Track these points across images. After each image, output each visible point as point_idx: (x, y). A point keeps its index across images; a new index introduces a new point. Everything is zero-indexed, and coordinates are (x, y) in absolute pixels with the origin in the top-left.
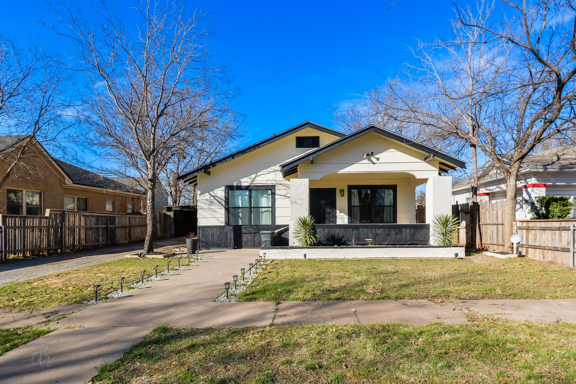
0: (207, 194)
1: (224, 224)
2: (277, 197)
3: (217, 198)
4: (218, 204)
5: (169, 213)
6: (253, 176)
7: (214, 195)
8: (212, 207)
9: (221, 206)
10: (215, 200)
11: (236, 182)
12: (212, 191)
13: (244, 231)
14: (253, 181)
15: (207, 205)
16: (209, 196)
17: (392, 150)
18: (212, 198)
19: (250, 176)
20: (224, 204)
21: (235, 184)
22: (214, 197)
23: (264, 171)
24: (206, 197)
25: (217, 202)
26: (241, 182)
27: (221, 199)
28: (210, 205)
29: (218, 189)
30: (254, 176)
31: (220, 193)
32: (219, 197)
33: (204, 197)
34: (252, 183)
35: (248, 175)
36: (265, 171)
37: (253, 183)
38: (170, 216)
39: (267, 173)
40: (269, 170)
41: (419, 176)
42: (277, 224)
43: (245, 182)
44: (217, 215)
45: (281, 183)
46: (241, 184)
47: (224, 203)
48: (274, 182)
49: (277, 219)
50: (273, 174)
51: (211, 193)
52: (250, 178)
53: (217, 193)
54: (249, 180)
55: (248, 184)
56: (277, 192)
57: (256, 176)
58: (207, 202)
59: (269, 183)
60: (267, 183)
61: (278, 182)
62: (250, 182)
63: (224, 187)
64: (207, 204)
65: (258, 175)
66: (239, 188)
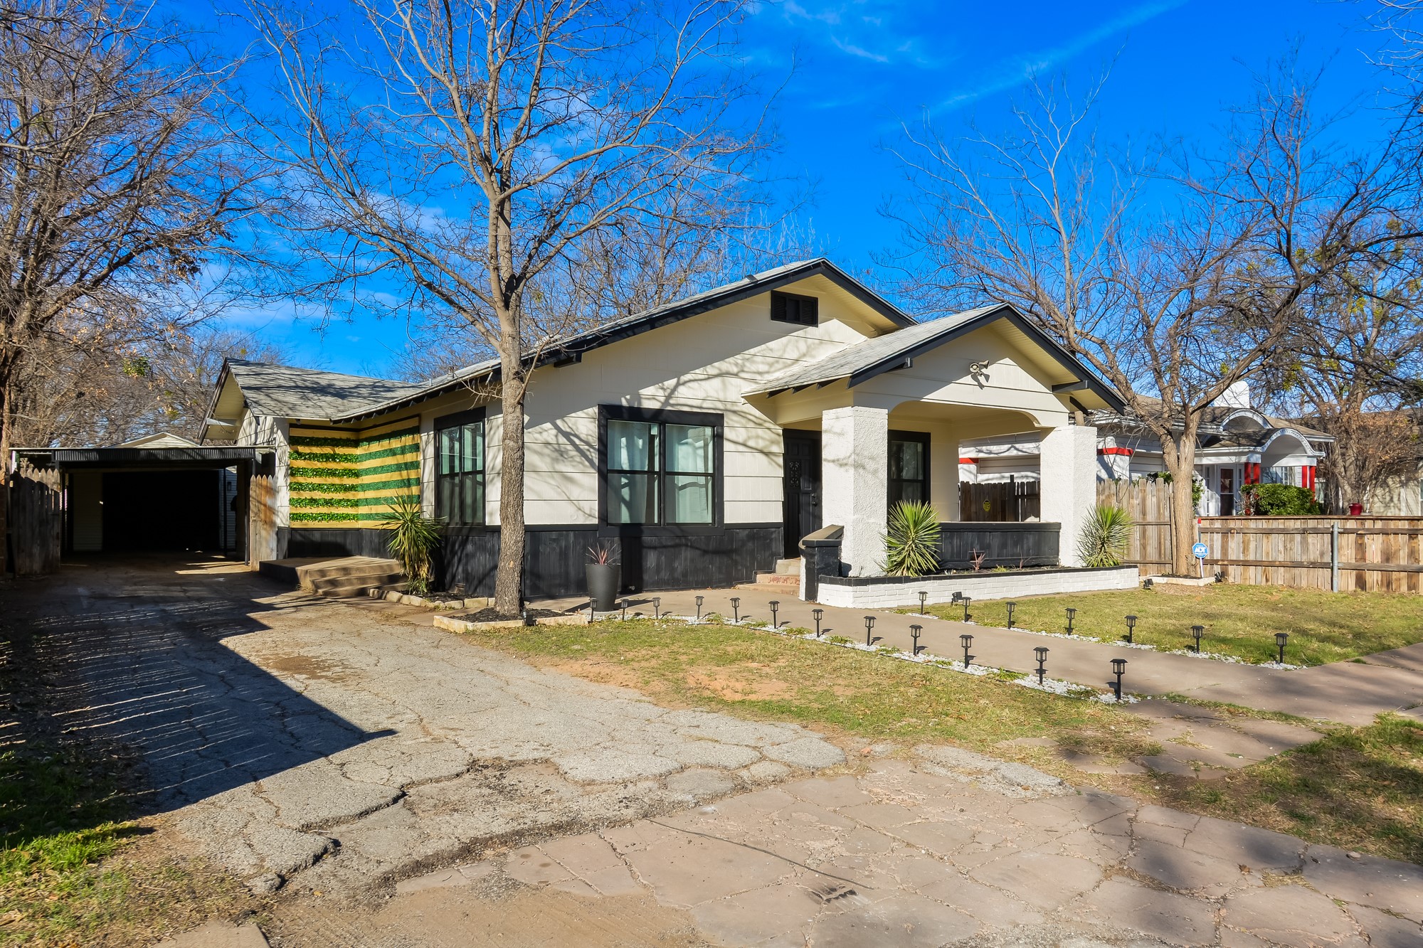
0: (548, 425)
1: (596, 521)
2: (727, 446)
3: (577, 442)
4: (578, 459)
5: (37, 476)
6: (671, 383)
7: (568, 430)
8: (562, 467)
9: (587, 463)
10: (570, 447)
11: (628, 397)
12: (562, 417)
13: (647, 539)
14: (669, 397)
15: (548, 460)
16: (554, 432)
17: (1007, 360)
18: (562, 440)
19: (662, 382)
20: (596, 461)
21: (624, 403)
22: (567, 435)
23: (697, 371)
24: (545, 434)
25: (575, 453)
26: (639, 398)
27: (587, 443)
28: (556, 460)
29: (580, 414)
30: (673, 382)
31: (585, 423)
32: (583, 436)
33: (537, 436)
34: (666, 403)
35: (656, 380)
36: (699, 373)
37: (672, 401)
38: (42, 486)
39: (703, 377)
40: (711, 370)
41: (1043, 421)
42: (727, 520)
43: (651, 397)
44: (575, 493)
45: (735, 408)
46: (640, 403)
47: (595, 457)
48: (720, 406)
49: (728, 507)
50: (717, 381)
51: (559, 422)
52: (662, 388)
53: (575, 424)
54: (661, 393)
55: (655, 405)
56: (728, 433)
57: (678, 385)
58: (547, 451)
59: (709, 407)
60: (705, 405)
61: (729, 407)
62: (663, 399)
63: (596, 409)
64: (549, 455)
65: (681, 381)
66: (636, 414)
